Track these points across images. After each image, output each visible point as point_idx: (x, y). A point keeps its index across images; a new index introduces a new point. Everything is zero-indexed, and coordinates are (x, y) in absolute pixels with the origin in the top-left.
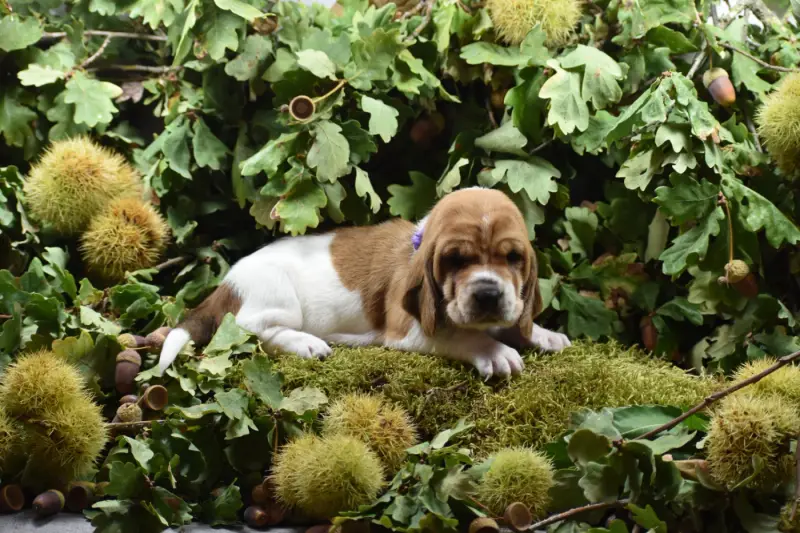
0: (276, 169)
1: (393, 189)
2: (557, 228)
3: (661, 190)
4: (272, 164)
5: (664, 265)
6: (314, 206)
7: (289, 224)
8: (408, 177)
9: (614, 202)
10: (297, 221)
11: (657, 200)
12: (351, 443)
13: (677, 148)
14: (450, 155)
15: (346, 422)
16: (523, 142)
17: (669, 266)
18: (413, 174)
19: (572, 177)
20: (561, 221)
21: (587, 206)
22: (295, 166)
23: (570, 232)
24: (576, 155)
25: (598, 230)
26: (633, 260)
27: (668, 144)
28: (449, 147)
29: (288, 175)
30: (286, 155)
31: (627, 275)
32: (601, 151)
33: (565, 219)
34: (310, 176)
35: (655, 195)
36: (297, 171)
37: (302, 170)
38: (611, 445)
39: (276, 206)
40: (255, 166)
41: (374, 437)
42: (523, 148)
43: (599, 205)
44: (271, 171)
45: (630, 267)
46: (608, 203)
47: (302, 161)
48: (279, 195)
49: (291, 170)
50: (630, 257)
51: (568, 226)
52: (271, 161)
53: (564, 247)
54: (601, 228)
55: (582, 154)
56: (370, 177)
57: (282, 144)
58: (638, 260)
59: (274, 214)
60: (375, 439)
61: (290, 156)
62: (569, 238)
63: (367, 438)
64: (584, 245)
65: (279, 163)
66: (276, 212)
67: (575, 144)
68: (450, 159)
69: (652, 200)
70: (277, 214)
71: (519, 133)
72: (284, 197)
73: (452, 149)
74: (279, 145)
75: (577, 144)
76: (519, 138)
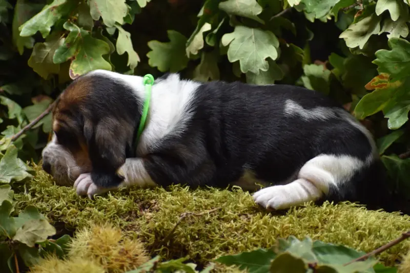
0: (49, 29)
1: (152, 44)
3: (379, 53)
4: (46, 26)
5: (389, 121)
8: (166, 34)
11: (376, 62)
12: (88, 266)
13: (394, 17)
14: (199, 18)
15: (90, 246)
16: (258, 11)
17: (394, 122)
18: (170, 32)
19: (311, 39)
22: (71, 29)
23: (308, 85)
24: (309, 22)
27: (387, 13)
28: (198, 11)
32: (330, 18)
33: (304, 75)
35: (375, 57)
36: (75, 33)
37: (79, 30)
38: (307, 267)
39: (71, 68)
40: (32, 28)
41: (111, 261)
42: (259, 16)
44: (46, 32)
48: (69, 58)
52: (45, 23)
55: (312, 21)
56: (132, 38)
57: (54, 7)
59: (72, 74)
60: (112, 263)
63: (105, 262)
65: (52, 25)
66: (74, 73)
67: (306, 11)
68: (199, 22)
69: (373, 62)
70: (75, 75)
71: (255, 2)
72: (74, 58)
73: (201, 14)
74: (52, 9)
75: (308, 11)
76: (256, 6)
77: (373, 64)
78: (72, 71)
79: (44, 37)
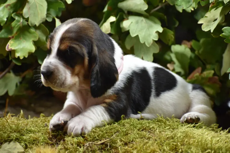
0: (5, 20)
2: (167, 57)
3: (225, 29)
4: (3, 17)
6: (31, 40)
7: (18, 52)
9: (202, 41)
10: (22, 50)
11: (223, 35)
14: (104, 13)
16: (146, 7)
19: (176, 25)
20: (169, 53)
21: (184, 44)
22: (17, 18)
23: (174, 59)
24: (178, 12)
25: (191, 58)
26: (211, 75)
28: (103, 8)
29: (13, 24)
30: (12, 12)
31: (208, 84)
32: (193, 9)
33: (171, 52)
34: (26, 23)
35: (222, 32)
36: (18, 21)
37: (22, 20)
39: (9, 43)
42: (146, 11)
43: (193, 43)
44: (3, 21)
45: (210, 79)
46: (198, 41)
47: (21, 15)
48: (10, 36)
49: (15, 21)
50: (209, 73)
51: (173, 56)
52: (2, 15)
53: (171, 68)
54: (193, 56)
55: (181, 11)
57: (8, 5)
58: (215, 74)
59: (8, 47)
61: (13, 12)
62: (174, 63)
64: (183, 67)
65: (7, 16)
66: (9, 47)
67: (177, 5)
68: (104, 16)
69: (221, 35)
70: (10, 48)
71: (143, 2)
72: (13, 37)
73: (106, 10)
74: (7, 6)
75: (178, 5)
76: (144, 4)
77: (220, 36)
78: (8, 45)
79: (2, 25)
